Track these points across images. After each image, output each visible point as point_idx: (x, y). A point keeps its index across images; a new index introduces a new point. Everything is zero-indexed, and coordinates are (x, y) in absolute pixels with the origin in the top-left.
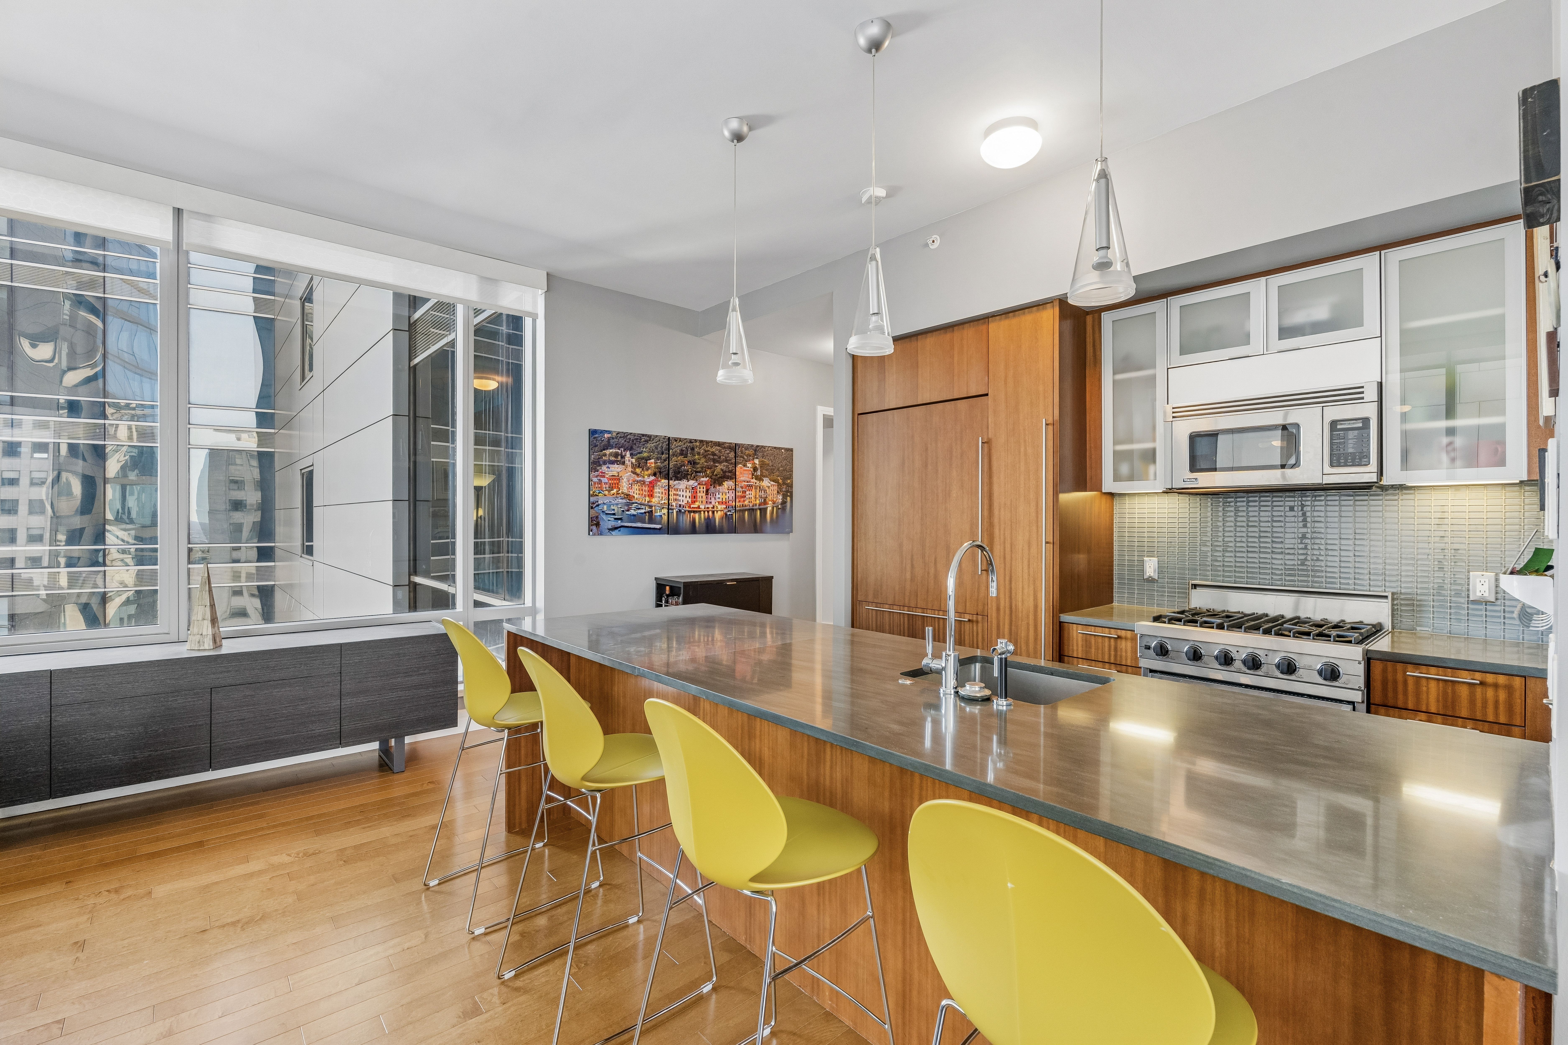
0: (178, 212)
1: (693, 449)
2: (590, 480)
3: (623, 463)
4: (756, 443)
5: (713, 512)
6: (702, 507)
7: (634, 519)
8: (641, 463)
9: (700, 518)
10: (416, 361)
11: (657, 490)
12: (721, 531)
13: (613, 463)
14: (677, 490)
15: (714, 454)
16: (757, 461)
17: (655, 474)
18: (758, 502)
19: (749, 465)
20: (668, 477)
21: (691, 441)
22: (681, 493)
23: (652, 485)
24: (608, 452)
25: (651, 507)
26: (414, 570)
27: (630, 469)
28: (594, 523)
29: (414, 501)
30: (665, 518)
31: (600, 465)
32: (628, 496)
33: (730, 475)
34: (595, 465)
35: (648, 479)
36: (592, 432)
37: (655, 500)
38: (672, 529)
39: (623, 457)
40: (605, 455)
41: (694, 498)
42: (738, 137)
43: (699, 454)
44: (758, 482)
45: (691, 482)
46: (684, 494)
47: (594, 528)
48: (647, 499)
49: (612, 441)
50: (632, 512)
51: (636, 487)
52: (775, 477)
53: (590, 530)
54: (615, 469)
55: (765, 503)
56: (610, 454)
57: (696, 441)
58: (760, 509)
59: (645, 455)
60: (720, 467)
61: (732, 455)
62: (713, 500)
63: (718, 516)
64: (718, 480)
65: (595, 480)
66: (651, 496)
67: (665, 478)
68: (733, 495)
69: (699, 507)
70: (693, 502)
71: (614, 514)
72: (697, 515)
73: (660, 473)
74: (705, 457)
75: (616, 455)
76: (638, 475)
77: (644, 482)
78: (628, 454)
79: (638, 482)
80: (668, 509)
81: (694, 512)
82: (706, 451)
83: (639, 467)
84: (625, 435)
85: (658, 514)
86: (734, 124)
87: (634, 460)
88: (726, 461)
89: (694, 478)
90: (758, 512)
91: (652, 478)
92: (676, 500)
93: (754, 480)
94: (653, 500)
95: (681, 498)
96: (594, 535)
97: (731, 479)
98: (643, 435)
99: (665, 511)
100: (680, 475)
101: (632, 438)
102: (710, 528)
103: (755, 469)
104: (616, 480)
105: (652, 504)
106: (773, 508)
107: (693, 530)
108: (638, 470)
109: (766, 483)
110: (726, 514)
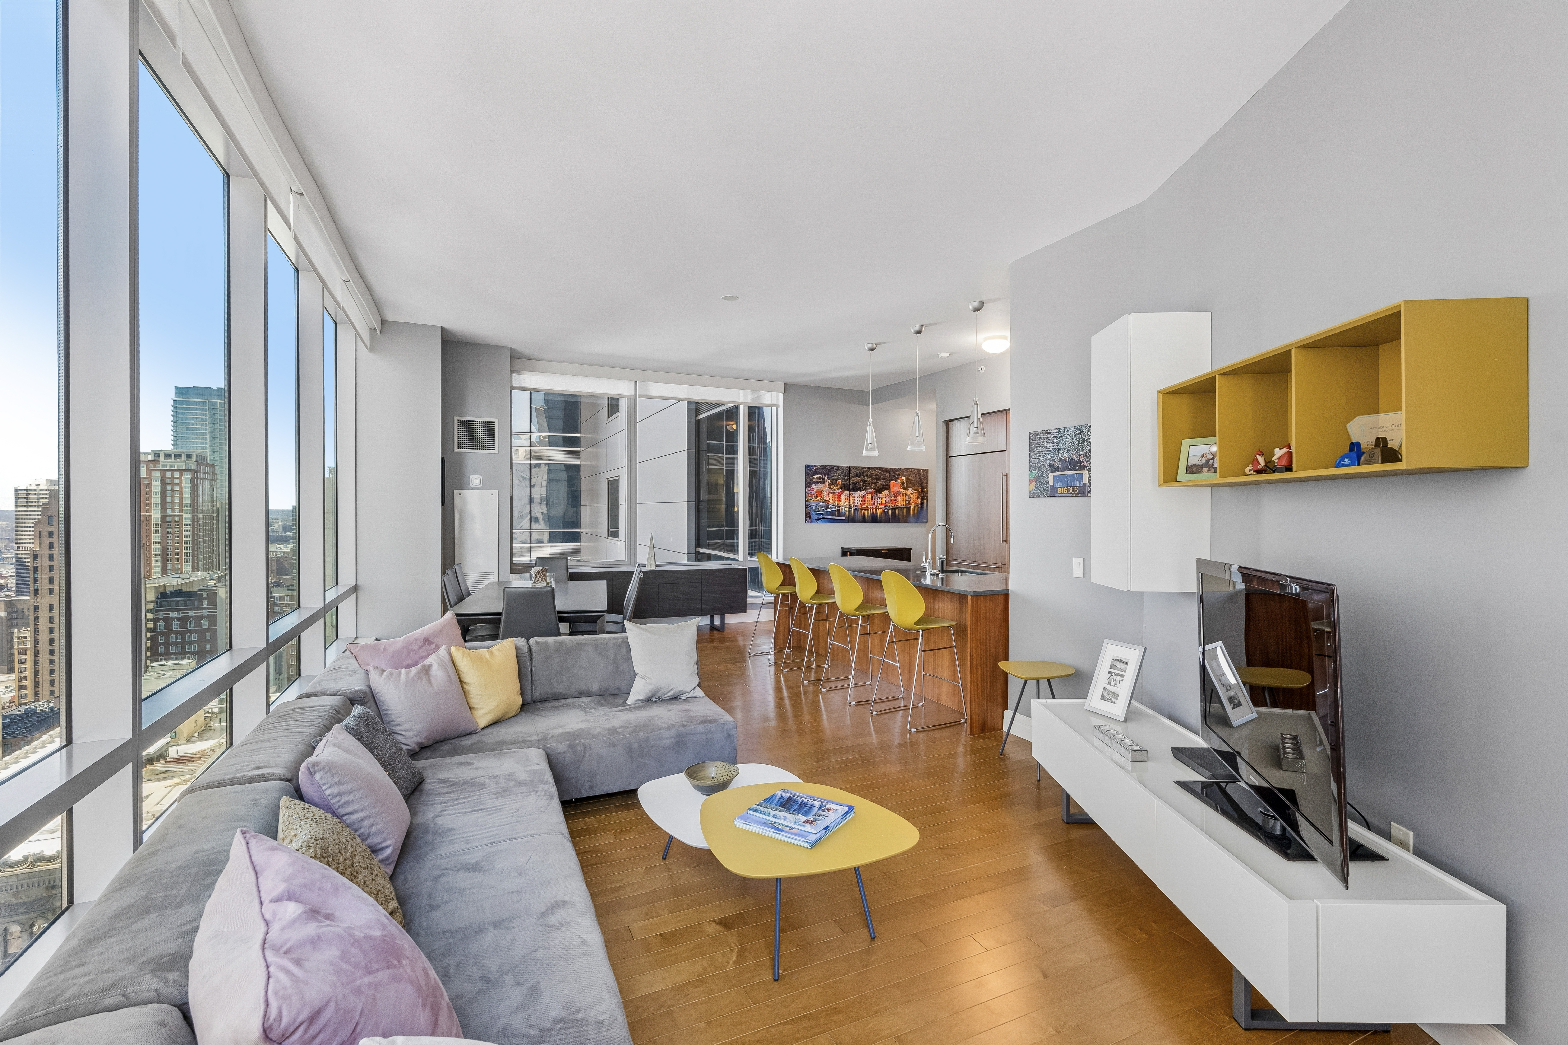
0: (636, 383)
1: (863, 473)
2: (806, 493)
3: (824, 483)
4: (903, 467)
5: (876, 510)
6: (869, 507)
7: (830, 513)
8: (834, 482)
9: (868, 513)
10: (701, 417)
11: (843, 497)
12: (881, 521)
13: (818, 483)
14: (854, 497)
15: (876, 475)
16: (904, 478)
17: (841, 488)
18: (905, 503)
19: (899, 481)
20: (849, 490)
21: (862, 468)
22: (856, 499)
23: (840, 495)
24: (815, 477)
25: (839, 507)
26: (698, 545)
27: (828, 486)
28: (808, 516)
29: (698, 501)
30: (847, 513)
31: (811, 484)
32: (826, 501)
33: (888, 488)
34: (808, 484)
35: (837, 491)
36: (807, 467)
37: (841, 503)
38: (851, 520)
39: (824, 479)
40: (814, 478)
41: (864, 501)
42: (872, 349)
43: (867, 475)
44: (904, 491)
45: (863, 492)
46: (858, 499)
47: (808, 519)
48: (837, 502)
49: (817, 471)
50: (829, 510)
51: (831, 496)
52: (916, 488)
53: (806, 520)
54: (819, 486)
55: (909, 503)
56: (817, 478)
57: (865, 468)
58: (906, 508)
59: (836, 477)
60: (880, 482)
61: (888, 475)
62: (876, 503)
63: (879, 512)
64: (879, 491)
65: (809, 492)
66: (839, 501)
67: (847, 490)
68: (889, 499)
69: (867, 507)
70: (864, 504)
71: (818, 511)
72: (866, 512)
73: (844, 487)
74: (871, 477)
75: (820, 478)
76: (832, 489)
77: (835, 493)
78: (826, 477)
79: (832, 493)
80: (849, 508)
81: (865, 510)
82: (871, 473)
83: (832, 484)
84: (824, 467)
85: (843, 511)
86: (870, 345)
87: (829, 481)
88: (884, 479)
89: (865, 490)
90: (905, 509)
91: (840, 490)
92: (853, 503)
93: (902, 490)
94: (840, 503)
95: (856, 502)
96: (808, 523)
97: (887, 489)
98: (835, 466)
99: (847, 509)
100: (855, 489)
101: (829, 468)
102: (874, 519)
103: (903, 483)
104: (820, 493)
105: (840, 505)
106: (915, 507)
107: (864, 520)
108: (832, 486)
109: (910, 491)
110: (884, 511)
